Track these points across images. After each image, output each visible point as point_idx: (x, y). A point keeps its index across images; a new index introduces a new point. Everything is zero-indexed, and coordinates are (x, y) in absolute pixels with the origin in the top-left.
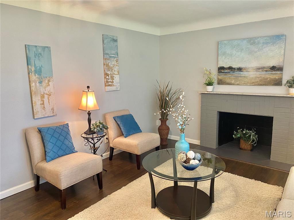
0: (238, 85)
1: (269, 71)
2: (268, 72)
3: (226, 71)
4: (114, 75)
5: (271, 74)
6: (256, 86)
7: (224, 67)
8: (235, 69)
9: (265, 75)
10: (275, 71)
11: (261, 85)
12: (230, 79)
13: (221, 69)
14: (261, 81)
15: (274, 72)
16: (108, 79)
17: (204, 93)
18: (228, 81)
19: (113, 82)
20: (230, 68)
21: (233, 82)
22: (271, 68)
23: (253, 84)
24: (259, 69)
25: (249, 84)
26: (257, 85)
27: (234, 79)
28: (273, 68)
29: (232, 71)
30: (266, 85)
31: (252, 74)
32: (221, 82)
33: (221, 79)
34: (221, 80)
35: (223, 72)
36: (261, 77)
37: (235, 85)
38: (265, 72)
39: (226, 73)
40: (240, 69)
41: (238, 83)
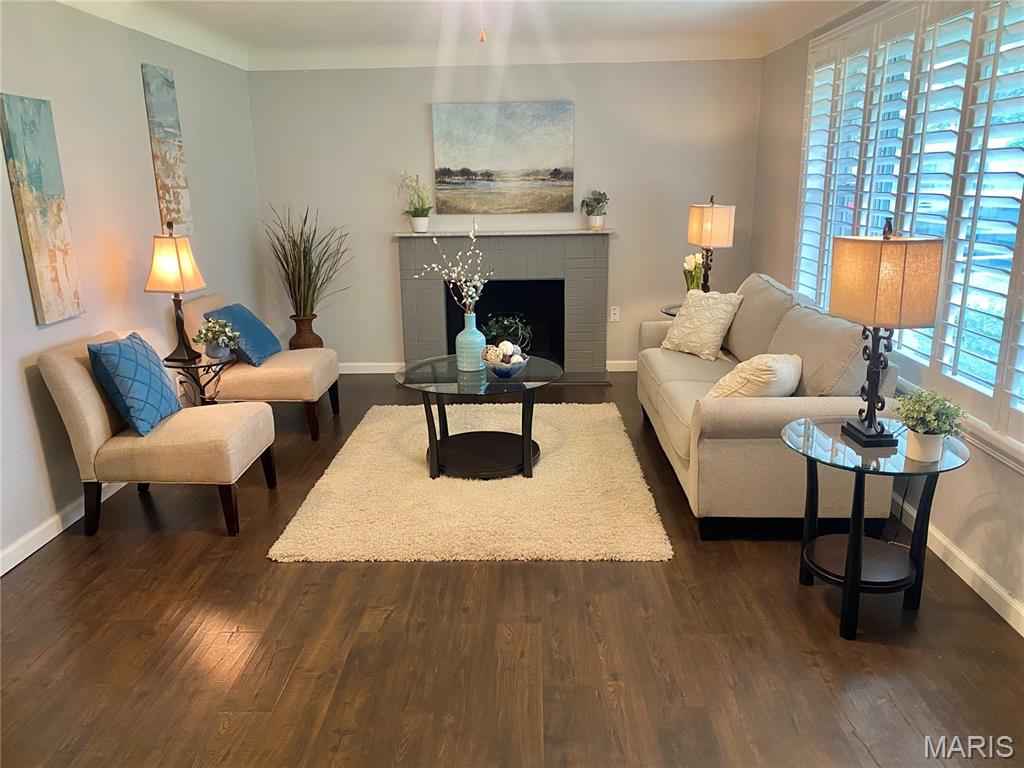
0: (485, 212)
1: (548, 180)
2: (546, 183)
3: (456, 179)
4: (179, 190)
5: (553, 186)
6: (525, 215)
7: (449, 169)
8: (475, 174)
9: (542, 188)
10: (559, 179)
11: (535, 212)
12: (465, 199)
13: (443, 175)
14: (534, 202)
15: (558, 183)
16: (170, 202)
17: (406, 237)
18: (462, 204)
19: (178, 211)
20: (465, 173)
21: (473, 206)
22: (550, 174)
23: (519, 210)
24: (528, 175)
25: (509, 211)
26: (527, 212)
27: (476, 199)
28: (556, 174)
29: (469, 179)
30: (544, 212)
31: (514, 187)
32: (443, 208)
33: (446, 199)
34: (444, 203)
35: (450, 183)
36: (533, 193)
37: (479, 213)
38: (540, 182)
39: (456, 183)
40: (488, 176)
41: (486, 208)
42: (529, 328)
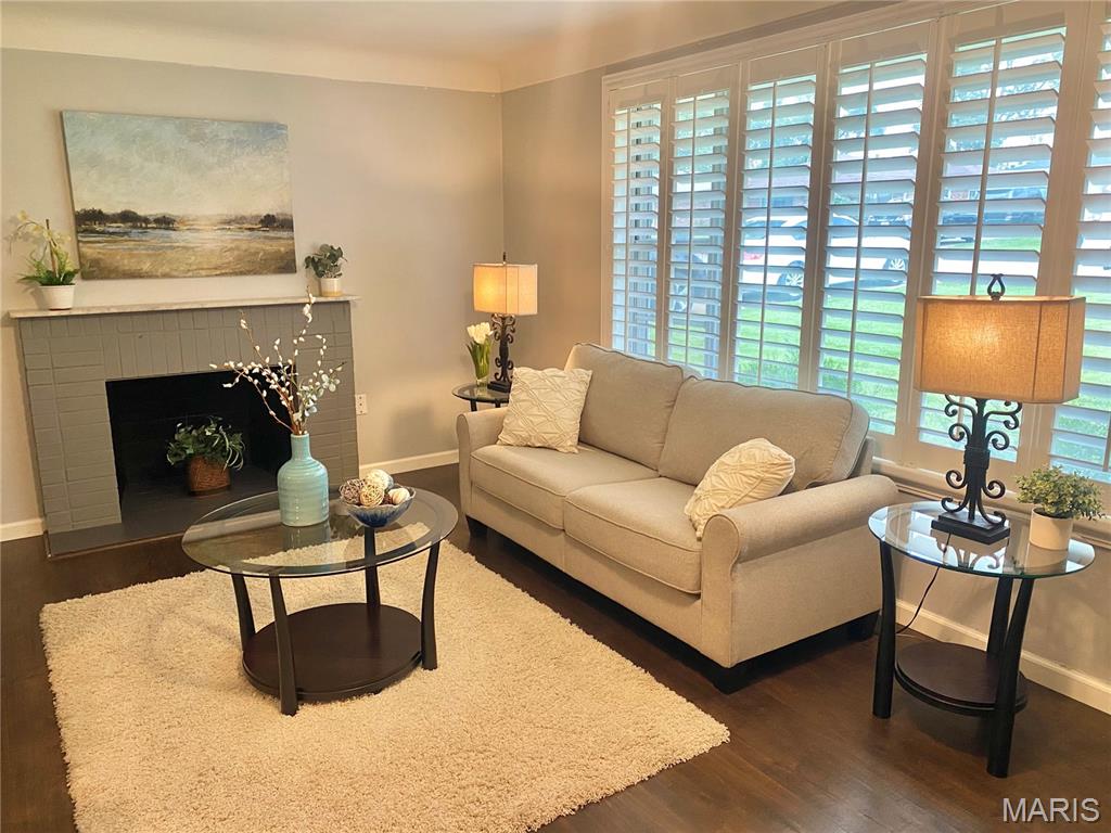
0: (166, 276)
1: (258, 229)
2: (256, 233)
3: (113, 227)
5: (266, 238)
6: (223, 279)
7: (100, 212)
8: (146, 220)
9: (250, 241)
10: (274, 229)
11: (242, 273)
12: (132, 256)
13: (88, 221)
14: (239, 259)
15: (272, 234)
17: (31, 319)
18: (128, 264)
20: (127, 217)
21: (146, 267)
22: (262, 222)
23: (218, 272)
24: (229, 223)
25: (203, 273)
26: (231, 274)
27: (149, 255)
28: (269, 222)
29: (135, 227)
30: (255, 274)
31: (210, 241)
32: (93, 271)
33: (95, 256)
34: (96, 262)
35: (103, 233)
36: (237, 248)
37: (157, 277)
38: (249, 233)
39: (113, 233)
40: (165, 222)
41: (166, 269)
42: (238, 437)
